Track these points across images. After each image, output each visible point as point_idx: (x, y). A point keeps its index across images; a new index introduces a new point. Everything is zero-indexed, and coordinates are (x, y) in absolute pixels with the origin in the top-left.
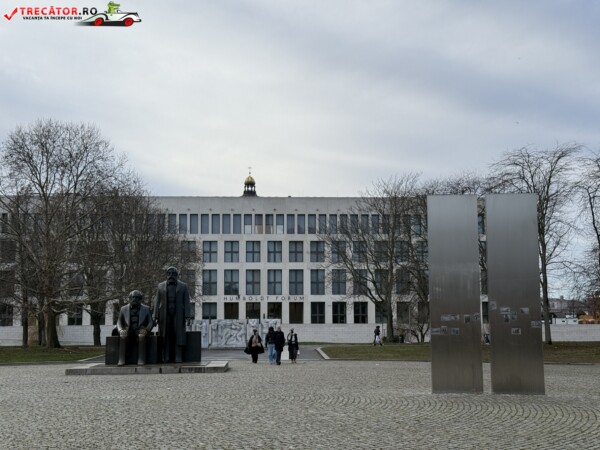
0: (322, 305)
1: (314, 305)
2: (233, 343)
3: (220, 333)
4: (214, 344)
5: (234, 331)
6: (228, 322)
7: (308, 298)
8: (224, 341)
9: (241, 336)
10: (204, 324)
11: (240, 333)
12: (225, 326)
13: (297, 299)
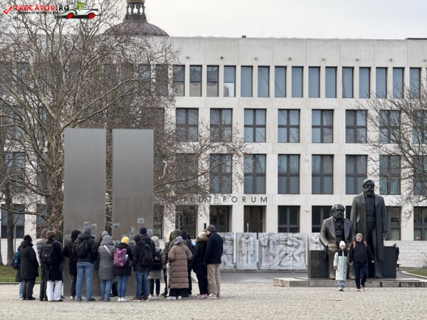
0: (295, 210)
1: (282, 210)
2: (289, 264)
3: (271, 250)
4: (265, 265)
5: (289, 248)
6: (283, 236)
7: (273, 200)
8: (277, 261)
9: (299, 255)
10: (252, 238)
11: (298, 251)
12: (279, 242)
13: (256, 200)
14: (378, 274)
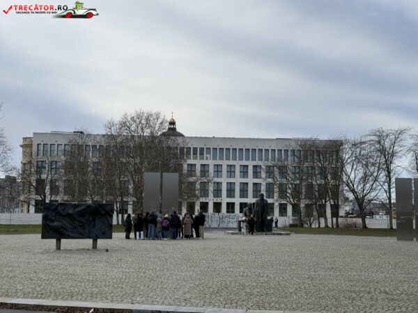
0: (233, 204)
1: (228, 204)
3: (224, 220)
5: (231, 219)
8: (226, 224)
9: (235, 222)
10: (216, 215)
13: (218, 200)
14: (265, 230)
